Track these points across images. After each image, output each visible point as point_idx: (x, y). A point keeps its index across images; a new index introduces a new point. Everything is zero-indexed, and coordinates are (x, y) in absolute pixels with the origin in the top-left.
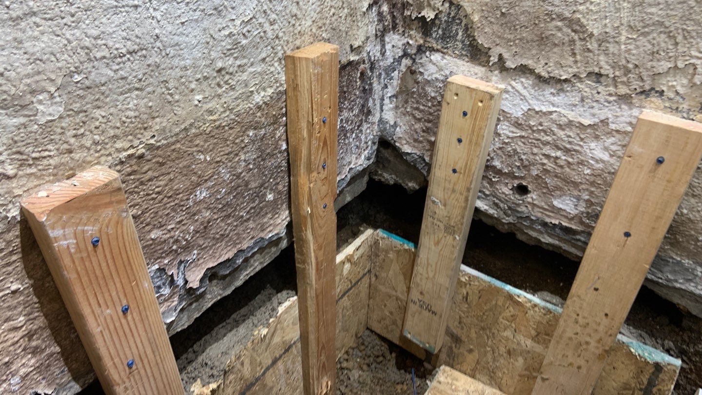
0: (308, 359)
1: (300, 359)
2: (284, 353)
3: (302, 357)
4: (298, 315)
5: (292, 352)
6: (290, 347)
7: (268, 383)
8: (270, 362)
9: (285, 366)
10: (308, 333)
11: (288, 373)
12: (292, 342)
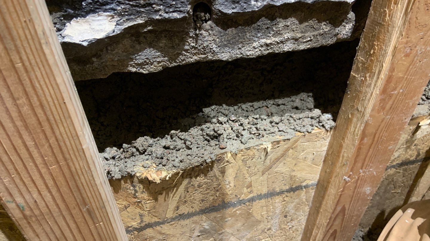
0: (317, 216)
1: (307, 209)
2: (288, 191)
3: (311, 209)
4: (324, 153)
5: (299, 195)
6: (299, 188)
7: (255, 214)
8: (265, 191)
9: (285, 207)
10: (329, 182)
11: (286, 216)
12: (304, 184)
